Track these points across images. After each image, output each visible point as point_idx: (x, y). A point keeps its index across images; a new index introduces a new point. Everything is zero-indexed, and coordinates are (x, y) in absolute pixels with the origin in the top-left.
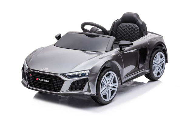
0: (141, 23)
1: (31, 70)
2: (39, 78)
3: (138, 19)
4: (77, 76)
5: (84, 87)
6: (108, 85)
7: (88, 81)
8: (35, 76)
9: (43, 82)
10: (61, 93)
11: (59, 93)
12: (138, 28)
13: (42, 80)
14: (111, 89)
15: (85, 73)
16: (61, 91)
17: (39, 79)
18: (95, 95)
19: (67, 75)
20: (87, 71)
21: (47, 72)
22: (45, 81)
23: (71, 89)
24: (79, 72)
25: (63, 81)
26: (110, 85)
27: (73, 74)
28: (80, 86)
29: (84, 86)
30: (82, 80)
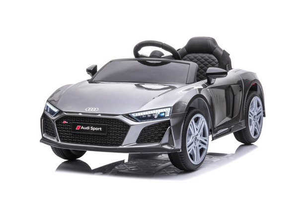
0: (222, 53)
1: (66, 114)
2: (81, 125)
3: (215, 47)
4: (152, 117)
5: (162, 136)
6: (196, 138)
7: (170, 125)
8: (73, 122)
9: (89, 131)
10: (124, 147)
11: (120, 147)
12: (217, 61)
13: (88, 128)
14: (200, 146)
15: (165, 112)
16: (123, 144)
17: (82, 128)
18: (181, 151)
19: (133, 115)
20: (167, 109)
21: (98, 114)
22: (93, 129)
23: (140, 140)
24: (154, 112)
25: (128, 127)
26: (199, 137)
27: (144, 113)
28: (156, 134)
29: (163, 134)
30: (160, 124)
